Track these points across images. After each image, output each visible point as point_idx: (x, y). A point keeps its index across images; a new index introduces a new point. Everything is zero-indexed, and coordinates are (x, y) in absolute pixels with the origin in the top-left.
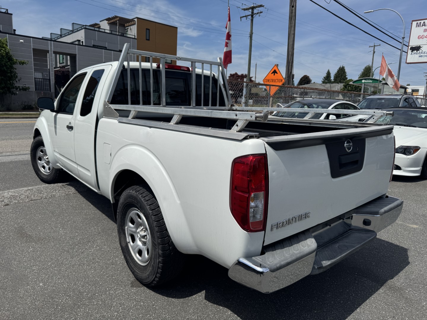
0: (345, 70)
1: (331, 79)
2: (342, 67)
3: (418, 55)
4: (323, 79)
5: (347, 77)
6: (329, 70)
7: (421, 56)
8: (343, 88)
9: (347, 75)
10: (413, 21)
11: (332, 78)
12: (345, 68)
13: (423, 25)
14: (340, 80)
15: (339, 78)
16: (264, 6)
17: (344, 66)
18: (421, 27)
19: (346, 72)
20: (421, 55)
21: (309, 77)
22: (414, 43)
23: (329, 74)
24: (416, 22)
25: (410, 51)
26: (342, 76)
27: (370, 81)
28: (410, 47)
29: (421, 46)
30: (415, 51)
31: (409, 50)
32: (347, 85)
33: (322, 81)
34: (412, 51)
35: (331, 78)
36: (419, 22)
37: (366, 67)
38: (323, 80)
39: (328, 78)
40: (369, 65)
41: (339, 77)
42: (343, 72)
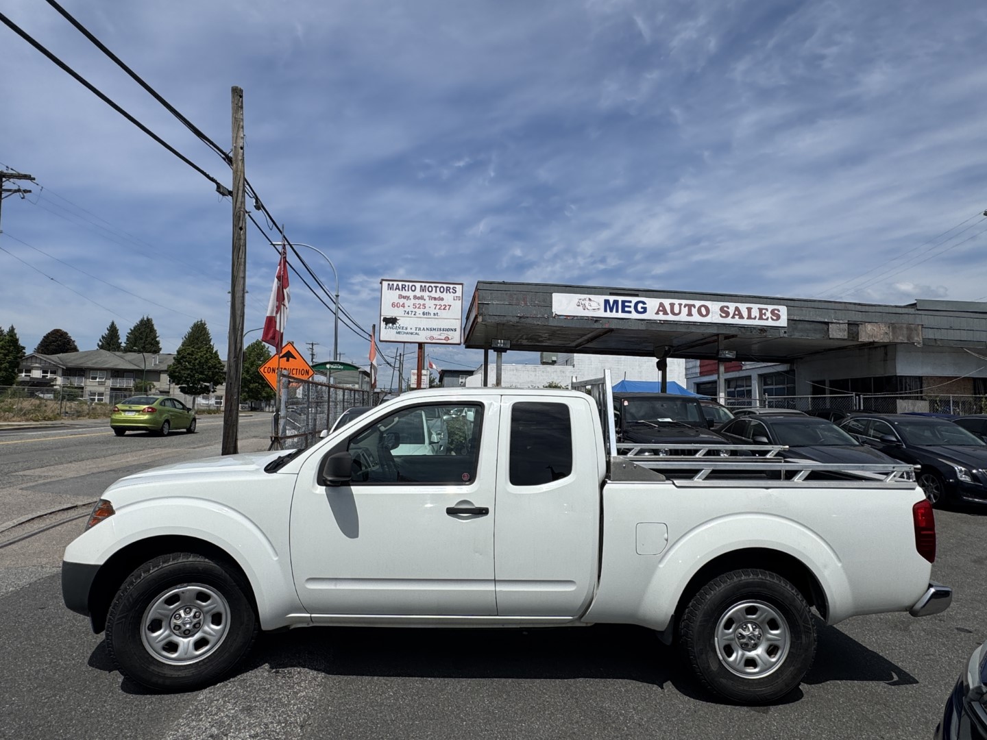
0: (152, 325)
1: (120, 341)
2: (145, 319)
3: (395, 331)
4: (100, 341)
5: (157, 339)
6: (113, 323)
7: (399, 333)
8: (174, 364)
9: (157, 335)
10: (383, 280)
11: (123, 340)
12: (154, 322)
13: (396, 289)
14: (143, 345)
15: (143, 341)
16: (34, 179)
17: (149, 317)
18: (394, 291)
19: (156, 331)
20: (399, 330)
21: (66, 334)
22: (388, 312)
23: (113, 330)
24: (387, 282)
25: (383, 324)
26: (147, 337)
27: (340, 367)
28: (382, 318)
29: (398, 318)
30: (391, 325)
31: (382, 321)
32: (181, 359)
33: (98, 345)
34: (386, 324)
35: (119, 339)
36: (391, 283)
37: (195, 325)
38: (100, 344)
39: (112, 339)
40: (201, 321)
41: (141, 339)
42: (148, 330)
